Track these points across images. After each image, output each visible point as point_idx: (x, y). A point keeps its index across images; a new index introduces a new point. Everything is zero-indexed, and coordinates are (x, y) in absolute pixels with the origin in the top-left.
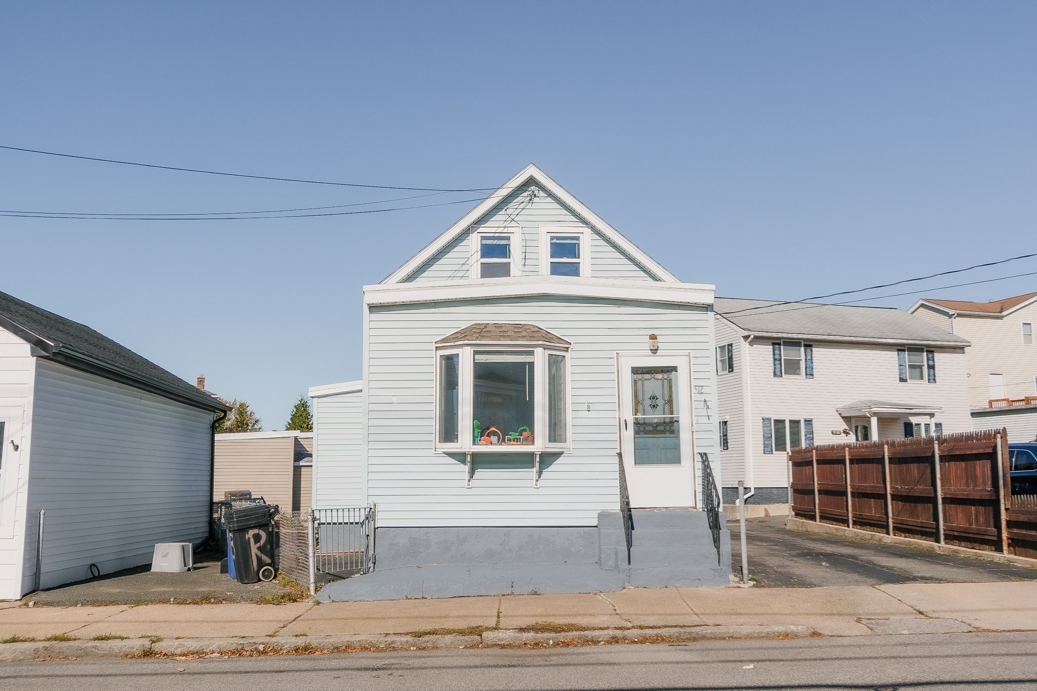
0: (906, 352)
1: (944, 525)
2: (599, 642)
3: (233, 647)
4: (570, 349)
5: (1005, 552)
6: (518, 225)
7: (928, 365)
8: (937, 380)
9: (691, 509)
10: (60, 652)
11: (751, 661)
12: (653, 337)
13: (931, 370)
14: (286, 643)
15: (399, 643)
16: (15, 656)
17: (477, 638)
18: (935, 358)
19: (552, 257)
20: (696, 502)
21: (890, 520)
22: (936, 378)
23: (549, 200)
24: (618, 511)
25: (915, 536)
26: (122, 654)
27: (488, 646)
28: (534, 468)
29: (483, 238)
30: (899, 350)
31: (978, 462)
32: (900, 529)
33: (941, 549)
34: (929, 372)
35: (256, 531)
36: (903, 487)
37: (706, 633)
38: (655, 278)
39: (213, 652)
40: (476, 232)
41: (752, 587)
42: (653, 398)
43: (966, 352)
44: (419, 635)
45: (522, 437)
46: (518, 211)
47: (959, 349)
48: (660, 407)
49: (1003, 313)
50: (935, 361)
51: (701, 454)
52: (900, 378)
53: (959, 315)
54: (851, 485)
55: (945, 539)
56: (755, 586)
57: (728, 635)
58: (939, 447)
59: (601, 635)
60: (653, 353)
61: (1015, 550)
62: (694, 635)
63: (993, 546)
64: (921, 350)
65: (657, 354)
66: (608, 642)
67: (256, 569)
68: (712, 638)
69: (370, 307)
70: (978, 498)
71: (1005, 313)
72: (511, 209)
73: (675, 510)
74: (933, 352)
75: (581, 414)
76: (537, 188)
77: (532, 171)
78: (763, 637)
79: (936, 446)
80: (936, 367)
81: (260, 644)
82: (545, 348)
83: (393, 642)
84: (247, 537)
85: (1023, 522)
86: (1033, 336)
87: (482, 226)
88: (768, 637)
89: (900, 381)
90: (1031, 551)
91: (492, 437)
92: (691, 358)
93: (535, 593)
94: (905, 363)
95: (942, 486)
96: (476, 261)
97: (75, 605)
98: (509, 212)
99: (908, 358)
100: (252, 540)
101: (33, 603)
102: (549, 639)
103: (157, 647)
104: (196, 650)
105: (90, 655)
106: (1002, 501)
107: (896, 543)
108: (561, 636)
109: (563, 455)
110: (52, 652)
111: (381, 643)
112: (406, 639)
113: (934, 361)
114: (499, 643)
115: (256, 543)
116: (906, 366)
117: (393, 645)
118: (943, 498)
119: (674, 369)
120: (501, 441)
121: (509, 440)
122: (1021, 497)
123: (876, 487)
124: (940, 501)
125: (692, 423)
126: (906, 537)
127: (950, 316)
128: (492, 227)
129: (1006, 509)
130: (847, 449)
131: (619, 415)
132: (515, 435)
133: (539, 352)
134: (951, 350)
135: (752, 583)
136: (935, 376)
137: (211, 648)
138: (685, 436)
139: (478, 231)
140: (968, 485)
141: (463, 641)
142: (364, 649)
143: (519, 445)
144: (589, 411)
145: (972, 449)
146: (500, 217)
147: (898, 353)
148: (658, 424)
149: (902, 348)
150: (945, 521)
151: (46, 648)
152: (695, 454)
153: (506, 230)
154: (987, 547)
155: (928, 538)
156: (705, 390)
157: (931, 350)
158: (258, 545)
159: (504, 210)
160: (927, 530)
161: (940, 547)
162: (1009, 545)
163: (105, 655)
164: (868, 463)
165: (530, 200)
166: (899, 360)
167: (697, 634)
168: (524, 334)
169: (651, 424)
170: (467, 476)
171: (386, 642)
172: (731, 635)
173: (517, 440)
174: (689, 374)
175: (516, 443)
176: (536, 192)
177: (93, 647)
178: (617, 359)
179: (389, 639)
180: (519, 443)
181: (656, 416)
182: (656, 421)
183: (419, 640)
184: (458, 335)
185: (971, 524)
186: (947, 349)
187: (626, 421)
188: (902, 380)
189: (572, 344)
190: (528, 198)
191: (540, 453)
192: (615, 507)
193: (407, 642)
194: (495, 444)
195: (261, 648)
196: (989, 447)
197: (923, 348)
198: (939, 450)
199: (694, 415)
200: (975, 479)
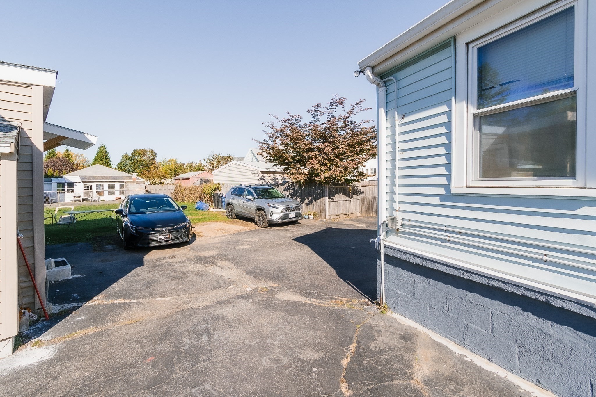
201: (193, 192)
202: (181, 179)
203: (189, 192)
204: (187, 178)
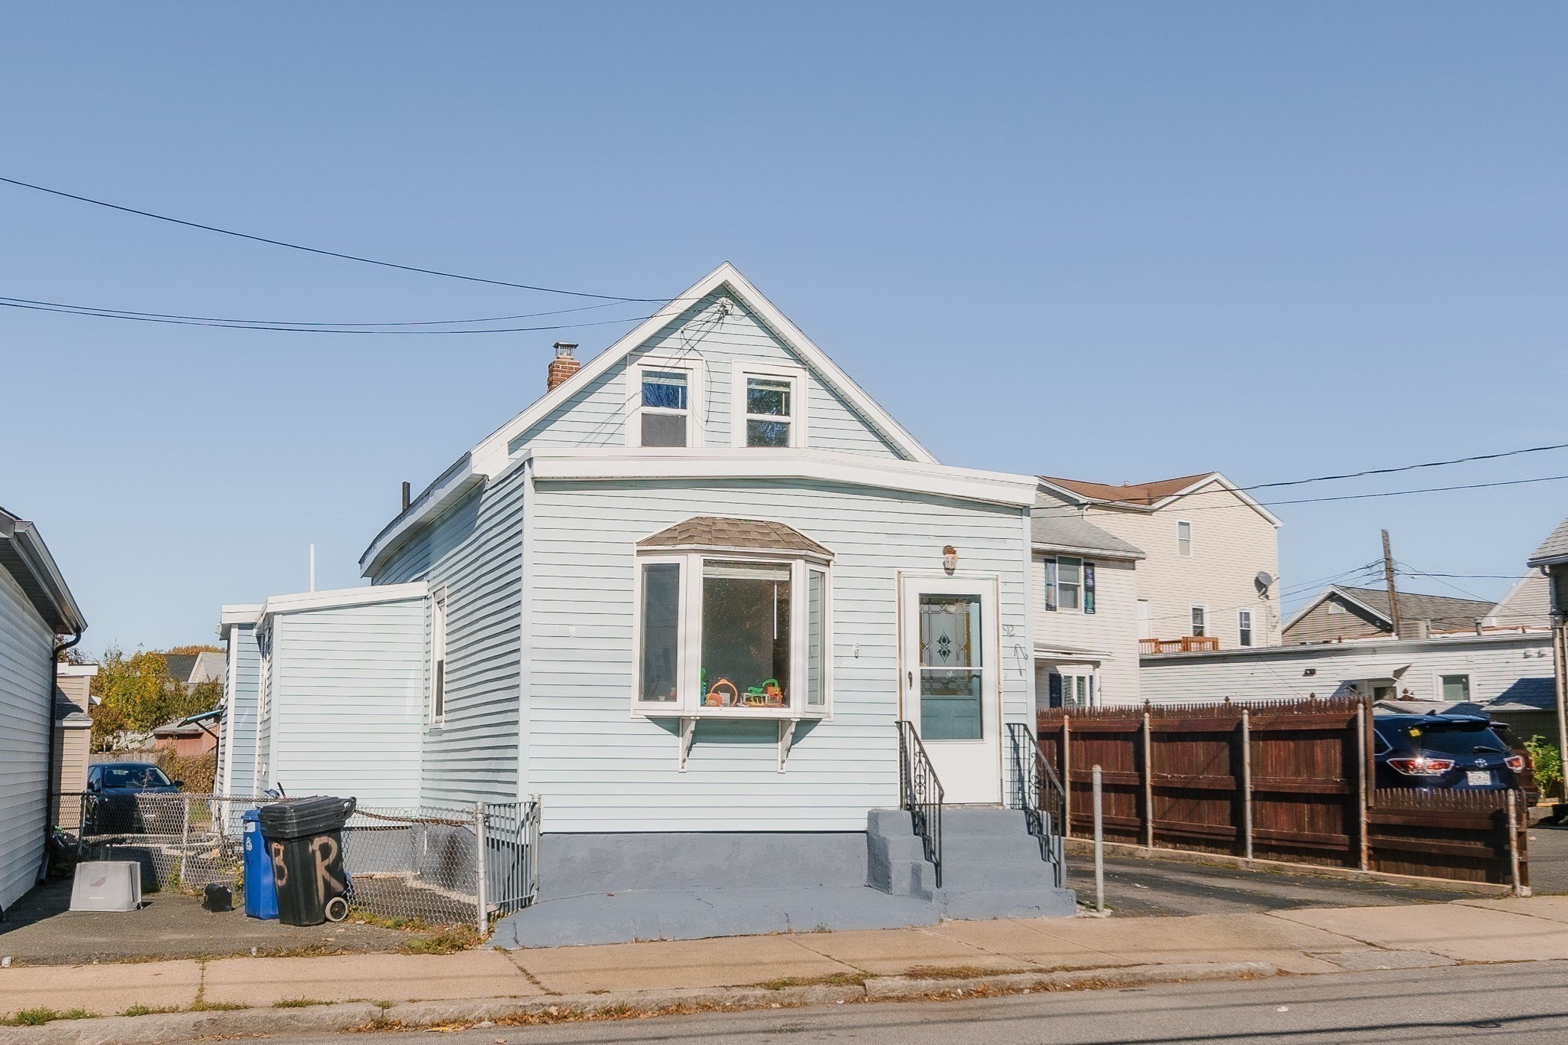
0: (1057, 564)
1: (1253, 832)
2: (1022, 990)
3: (510, 1011)
4: (832, 563)
5: (1365, 867)
6: (701, 358)
7: (1085, 585)
8: (1096, 610)
9: (995, 807)
10: (237, 1027)
11: (1284, 1003)
12: (949, 550)
13: (1090, 594)
14: (589, 1003)
15: (752, 999)
16: (163, 1035)
17: (861, 988)
18: (1096, 575)
19: (750, 411)
20: (1002, 795)
21: (1150, 825)
22: (1096, 606)
23: (747, 320)
24: (896, 809)
25: (1194, 847)
26: (337, 1026)
27: (877, 1000)
28: (780, 743)
29: (646, 374)
30: (1047, 561)
31: (1319, 741)
32: (1164, 837)
33: (1250, 865)
34: (1086, 596)
35: (324, 839)
36: (1176, 775)
37: (1154, 974)
38: (900, 455)
39: (481, 1020)
40: (636, 364)
41: (1109, 917)
42: (944, 640)
43: (1136, 567)
44: (775, 986)
45: (767, 696)
46: (700, 335)
47: (1128, 562)
48: (953, 656)
49: (1152, 505)
50: (1096, 579)
51: (1009, 725)
52: (1047, 605)
53: (1094, 505)
54: (1070, 772)
55: (1254, 851)
56: (1112, 915)
57: (1181, 976)
58: (1250, 718)
59: (1022, 981)
60: (949, 574)
61: (1379, 864)
62: (1139, 977)
63: (1340, 859)
64: (1077, 562)
65: (954, 575)
66: (1034, 990)
67: (322, 901)
68: (1160, 981)
69: (536, 482)
70: (1318, 792)
71: (1156, 506)
72: (691, 330)
73: (974, 808)
74: (1092, 565)
75: (846, 662)
76: (729, 301)
77: (726, 274)
78: (1223, 978)
79: (1246, 718)
80: (1096, 588)
81: (550, 1006)
82: (808, 560)
83: (744, 998)
84: (310, 850)
85: (1394, 825)
86: (1191, 543)
87: (646, 354)
88: (1229, 977)
89: (1047, 610)
90: (1406, 865)
91: (722, 695)
92: (1000, 583)
93: (822, 930)
94: (1055, 582)
95: (1252, 774)
96: (635, 410)
97: (88, 960)
98: (688, 334)
99: (1059, 573)
100: (318, 854)
101: (10, 961)
102: (956, 987)
103: (392, 1015)
104: (453, 1018)
105: (286, 1030)
106: (1363, 796)
107: (1162, 858)
108: (972, 983)
109: (820, 724)
110: (224, 1026)
111: (726, 999)
112: (762, 993)
113: (1093, 579)
114: (890, 994)
115: (323, 860)
116: (1055, 586)
117: (744, 1002)
118: (1252, 793)
119: (976, 599)
120: (735, 701)
121: (748, 699)
122: (1392, 791)
123: (1122, 775)
124: (1248, 797)
125: (999, 679)
126: (1176, 848)
127: (1080, 506)
128: (661, 358)
129: (1368, 808)
130: (1066, 717)
131: (900, 665)
132: (755, 692)
133: (798, 566)
134: (1118, 563)
135: (1109, 911)
136: (1094, 603)
137: (476, 1013)
138: (989, 698)
139: (639, 362)
140: (1298, 773)
141: (840, 994)
142: (705, 1008)
143: (762, 707)
144: (857, 657)
145: (1310, 723)
146: (673, 341)
147: (1046, 565)
148: (951, 680)
149: (1051, 557)
150: (1254, 825)
151: (213, 1022)
152: (1002, 725)
153: (681, 364)
154: (1329, 861)
155: (1219, 850)
156: (1017, 631)
157: (1090, 562)
158: (326, 862)
159: (680, 331)
160: (1220, 838)
161: (1248, 862)
162: (1370, 857)
163: (310, 1029)
164: (1107, 740)
165: (720, 319)
166: (1047, 577)
167: (1143, 975)
168: (775, 537)
169: (940, 680)
170: (681, 753)
171: (733, 997)
172: (1183, 976)
173: (761, 699)
174: (996, 607)
175: (758, 704)
176: (728, 307)
177: (291, 1017)
178: (899, 581)
179: (738, 993)
180: (763, 704)
181: (948, 668)
182: (950, 675)
183: (780, 994)
184: (676, 534)
185: (1300, 828)
186: (1111, 562)
187: (910, 673)
188: (1050, 607)
189: (836, 555)
190: (717, 316)
191: (799, 720)
192: (891, 801)
193: (764, 996)
194: (725, 705)
195: (553, 1010)
196: (1339, 721)
197: (1080, 560)
198: (1250, 722)
199: (1001, 668)
200: (1311, 764)
201: (208, 774)
202: (176, 735)
203: (197, 772)
204: (193, 732)
